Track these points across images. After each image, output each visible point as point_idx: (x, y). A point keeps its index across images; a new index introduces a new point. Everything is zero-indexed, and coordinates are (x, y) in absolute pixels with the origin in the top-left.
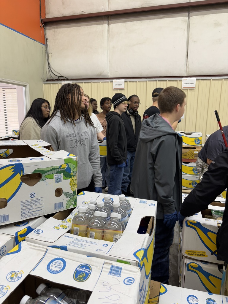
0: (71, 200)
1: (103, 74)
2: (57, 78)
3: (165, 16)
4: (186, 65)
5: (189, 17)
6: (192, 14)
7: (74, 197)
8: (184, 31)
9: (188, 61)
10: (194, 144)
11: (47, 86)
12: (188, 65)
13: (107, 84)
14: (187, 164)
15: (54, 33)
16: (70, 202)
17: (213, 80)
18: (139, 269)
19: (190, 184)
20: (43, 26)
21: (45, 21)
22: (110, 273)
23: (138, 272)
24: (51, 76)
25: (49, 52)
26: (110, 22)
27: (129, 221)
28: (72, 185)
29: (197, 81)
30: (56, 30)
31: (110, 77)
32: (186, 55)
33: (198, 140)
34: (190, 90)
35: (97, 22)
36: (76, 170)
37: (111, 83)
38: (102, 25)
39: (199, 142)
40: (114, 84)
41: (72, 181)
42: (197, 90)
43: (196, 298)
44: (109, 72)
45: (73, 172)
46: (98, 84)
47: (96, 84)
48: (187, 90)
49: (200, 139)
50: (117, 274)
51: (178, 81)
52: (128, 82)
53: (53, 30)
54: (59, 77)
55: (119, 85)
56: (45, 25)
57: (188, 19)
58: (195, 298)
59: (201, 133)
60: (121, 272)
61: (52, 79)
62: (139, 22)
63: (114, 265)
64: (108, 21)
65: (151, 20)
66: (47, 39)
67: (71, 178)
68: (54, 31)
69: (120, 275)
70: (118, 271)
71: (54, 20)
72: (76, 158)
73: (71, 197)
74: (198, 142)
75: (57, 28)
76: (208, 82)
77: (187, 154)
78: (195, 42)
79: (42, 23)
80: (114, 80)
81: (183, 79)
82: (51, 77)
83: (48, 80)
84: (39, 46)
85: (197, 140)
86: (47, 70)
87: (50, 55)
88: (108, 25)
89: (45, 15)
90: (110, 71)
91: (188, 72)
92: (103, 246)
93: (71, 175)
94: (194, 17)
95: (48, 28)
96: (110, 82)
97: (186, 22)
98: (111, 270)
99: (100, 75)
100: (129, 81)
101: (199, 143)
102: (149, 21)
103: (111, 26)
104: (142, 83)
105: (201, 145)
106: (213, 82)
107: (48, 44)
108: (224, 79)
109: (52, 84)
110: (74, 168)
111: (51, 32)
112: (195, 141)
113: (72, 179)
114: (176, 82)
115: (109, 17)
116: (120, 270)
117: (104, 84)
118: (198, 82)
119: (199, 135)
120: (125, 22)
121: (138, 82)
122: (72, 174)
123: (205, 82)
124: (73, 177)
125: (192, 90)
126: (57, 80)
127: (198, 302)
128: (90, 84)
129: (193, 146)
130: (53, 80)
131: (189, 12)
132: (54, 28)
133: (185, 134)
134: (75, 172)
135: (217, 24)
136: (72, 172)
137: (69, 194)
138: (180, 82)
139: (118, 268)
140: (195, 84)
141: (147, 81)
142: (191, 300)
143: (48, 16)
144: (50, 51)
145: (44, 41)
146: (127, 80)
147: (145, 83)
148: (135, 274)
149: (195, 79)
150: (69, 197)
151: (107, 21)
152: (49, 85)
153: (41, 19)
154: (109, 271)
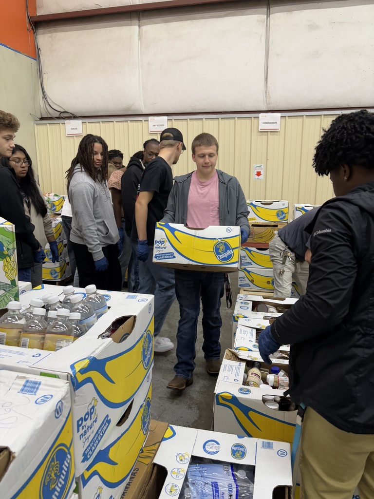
0: (8, 294)
1: (133, 108)
2: (57, 114)
3: (229, 14)
4: (265, 93)
5: (268, 15)
6: (272, 9)
7: (13, 289)
8: (261, 37)
9: (268, 87)
10: (276, 219)
11: (41, 127)
12: (268, 93)
13: (139, 124)
14: (264, 251)
15: (50, 39)
16: (7, 297)
17: (307, 117)
18: (67, 383)
19: (268, 282)
20: (32, 28)
21: (36, 19)
22: (22, 390)
23: (63, 386)
24: (48, 111)
25: (43, 72)
26: (142, 21)
27: (96, 324)
28: (7, 270)
29: (282, 118)
30: (54, 34)
31: (144, 113)
32: (265, 76)
33: (283, 213)
34: (272, 133)
35: (122, 22)
36: (13, 245)
37: (146, 122)
38: (129, 27)
39: (284, 215)
40: (151, 124)
41: (7, 264)
42: (282, 133)
43: (218, 443)
44: (143, 105)
45: (8, 249)
46: (125, 124)
47: (121, 124)
48: (266, 134)
49: (285, 211)
50: (32, 392)
51: (253, 118)
52: (173, 120)
53: (49, 35)
54: (61, 112)
55: (158, 126)
56: (35, 26)
57: (267, 18)
58: (215, 444)
59: (286, 202)
60: (38, 388)
61: (49, 116)
62: (189, 22)
63: (30, 379)
64: (139, 21)
65: (209, 20)
66: (39, 49)
67: (5, 259)
68: (50, 37)
69: (35, 392)
70: (34, 388)
71: (51, 18)
72: (12, 228)
73: (8, 290)
74: (282, 217)
75: (56, 31)
76: (300, 120)
77: (264, 235)
78: (277, 55)
79: (30, 23)
80: (150, 118)
81: (261, 115)
82: (48, 114)
83: (42, 119)
84: (26, 61)
85: (281, 213)
86: (41, 102)
87: (45, 76)
88: (140, 26)
89: (35, 9)
90: (144, 103)
91: (269, 104)
92: (33, 356)
93: (4, 254)
94: (278, 14)
95: (40, 31)
96: (143, 121)
97: (264, 23)
98: (25, 386)
99: (129, 109)
100: (175, 120)
101: (284, 217)
102: (205, 20)
103: (144, 28)
104: (195, 122)
105: (287, 221)
106: (307, 120)
107: (41, 58)
108: (324, 115)
109: (49, 124)
110: (9, 244)
111: (45, 39)
112: (278, 215)
113: (7, 261)
114: (250, 121)
115: (141, 14)
116: (37, 386)
117: (135, 124)
118: (283, 120)
119: (284, 204)
120: (166, 22)
121: (188, 120)
122: (6, 252)
123: (294, 120)
124: (8, 258)
125: (275, 133)
126: (58, 118)
127: (218, 450)
128: (111, 124)
129: (275, 222)
130: (51, 118)
131: (268, 7)
132: (50, 32)
133: (262, 203)
134: (12, 251)
135: (312, 27)
136: (5, 249)
137: (3, 285)
138: (256, 120)
139: (36, 383)
140: (279, 123)
141: (204, 119)
142: (209, 447)
143: (41, 12)
144: (44, 70)
145: (35, 54)
146: (170, 118)
147: (200, 122)
148: (58, 389)
149: (279, 115)
150: (4, 290)
151: (137, 21)
152: (44, 127)
153: (28, 17)
154: (21, 387)
